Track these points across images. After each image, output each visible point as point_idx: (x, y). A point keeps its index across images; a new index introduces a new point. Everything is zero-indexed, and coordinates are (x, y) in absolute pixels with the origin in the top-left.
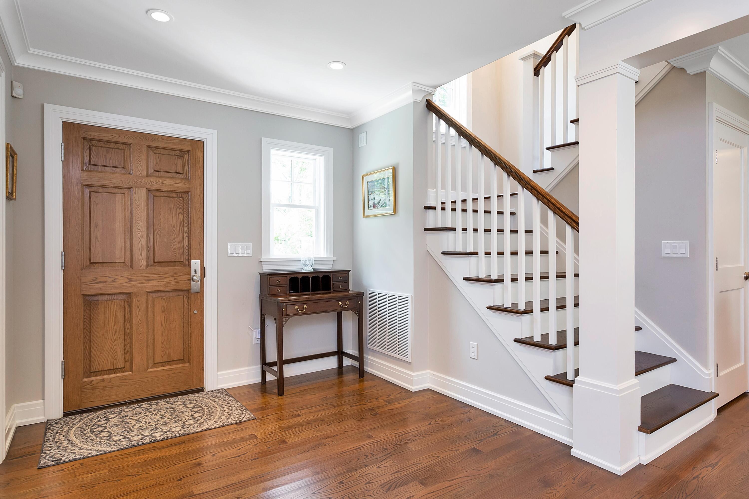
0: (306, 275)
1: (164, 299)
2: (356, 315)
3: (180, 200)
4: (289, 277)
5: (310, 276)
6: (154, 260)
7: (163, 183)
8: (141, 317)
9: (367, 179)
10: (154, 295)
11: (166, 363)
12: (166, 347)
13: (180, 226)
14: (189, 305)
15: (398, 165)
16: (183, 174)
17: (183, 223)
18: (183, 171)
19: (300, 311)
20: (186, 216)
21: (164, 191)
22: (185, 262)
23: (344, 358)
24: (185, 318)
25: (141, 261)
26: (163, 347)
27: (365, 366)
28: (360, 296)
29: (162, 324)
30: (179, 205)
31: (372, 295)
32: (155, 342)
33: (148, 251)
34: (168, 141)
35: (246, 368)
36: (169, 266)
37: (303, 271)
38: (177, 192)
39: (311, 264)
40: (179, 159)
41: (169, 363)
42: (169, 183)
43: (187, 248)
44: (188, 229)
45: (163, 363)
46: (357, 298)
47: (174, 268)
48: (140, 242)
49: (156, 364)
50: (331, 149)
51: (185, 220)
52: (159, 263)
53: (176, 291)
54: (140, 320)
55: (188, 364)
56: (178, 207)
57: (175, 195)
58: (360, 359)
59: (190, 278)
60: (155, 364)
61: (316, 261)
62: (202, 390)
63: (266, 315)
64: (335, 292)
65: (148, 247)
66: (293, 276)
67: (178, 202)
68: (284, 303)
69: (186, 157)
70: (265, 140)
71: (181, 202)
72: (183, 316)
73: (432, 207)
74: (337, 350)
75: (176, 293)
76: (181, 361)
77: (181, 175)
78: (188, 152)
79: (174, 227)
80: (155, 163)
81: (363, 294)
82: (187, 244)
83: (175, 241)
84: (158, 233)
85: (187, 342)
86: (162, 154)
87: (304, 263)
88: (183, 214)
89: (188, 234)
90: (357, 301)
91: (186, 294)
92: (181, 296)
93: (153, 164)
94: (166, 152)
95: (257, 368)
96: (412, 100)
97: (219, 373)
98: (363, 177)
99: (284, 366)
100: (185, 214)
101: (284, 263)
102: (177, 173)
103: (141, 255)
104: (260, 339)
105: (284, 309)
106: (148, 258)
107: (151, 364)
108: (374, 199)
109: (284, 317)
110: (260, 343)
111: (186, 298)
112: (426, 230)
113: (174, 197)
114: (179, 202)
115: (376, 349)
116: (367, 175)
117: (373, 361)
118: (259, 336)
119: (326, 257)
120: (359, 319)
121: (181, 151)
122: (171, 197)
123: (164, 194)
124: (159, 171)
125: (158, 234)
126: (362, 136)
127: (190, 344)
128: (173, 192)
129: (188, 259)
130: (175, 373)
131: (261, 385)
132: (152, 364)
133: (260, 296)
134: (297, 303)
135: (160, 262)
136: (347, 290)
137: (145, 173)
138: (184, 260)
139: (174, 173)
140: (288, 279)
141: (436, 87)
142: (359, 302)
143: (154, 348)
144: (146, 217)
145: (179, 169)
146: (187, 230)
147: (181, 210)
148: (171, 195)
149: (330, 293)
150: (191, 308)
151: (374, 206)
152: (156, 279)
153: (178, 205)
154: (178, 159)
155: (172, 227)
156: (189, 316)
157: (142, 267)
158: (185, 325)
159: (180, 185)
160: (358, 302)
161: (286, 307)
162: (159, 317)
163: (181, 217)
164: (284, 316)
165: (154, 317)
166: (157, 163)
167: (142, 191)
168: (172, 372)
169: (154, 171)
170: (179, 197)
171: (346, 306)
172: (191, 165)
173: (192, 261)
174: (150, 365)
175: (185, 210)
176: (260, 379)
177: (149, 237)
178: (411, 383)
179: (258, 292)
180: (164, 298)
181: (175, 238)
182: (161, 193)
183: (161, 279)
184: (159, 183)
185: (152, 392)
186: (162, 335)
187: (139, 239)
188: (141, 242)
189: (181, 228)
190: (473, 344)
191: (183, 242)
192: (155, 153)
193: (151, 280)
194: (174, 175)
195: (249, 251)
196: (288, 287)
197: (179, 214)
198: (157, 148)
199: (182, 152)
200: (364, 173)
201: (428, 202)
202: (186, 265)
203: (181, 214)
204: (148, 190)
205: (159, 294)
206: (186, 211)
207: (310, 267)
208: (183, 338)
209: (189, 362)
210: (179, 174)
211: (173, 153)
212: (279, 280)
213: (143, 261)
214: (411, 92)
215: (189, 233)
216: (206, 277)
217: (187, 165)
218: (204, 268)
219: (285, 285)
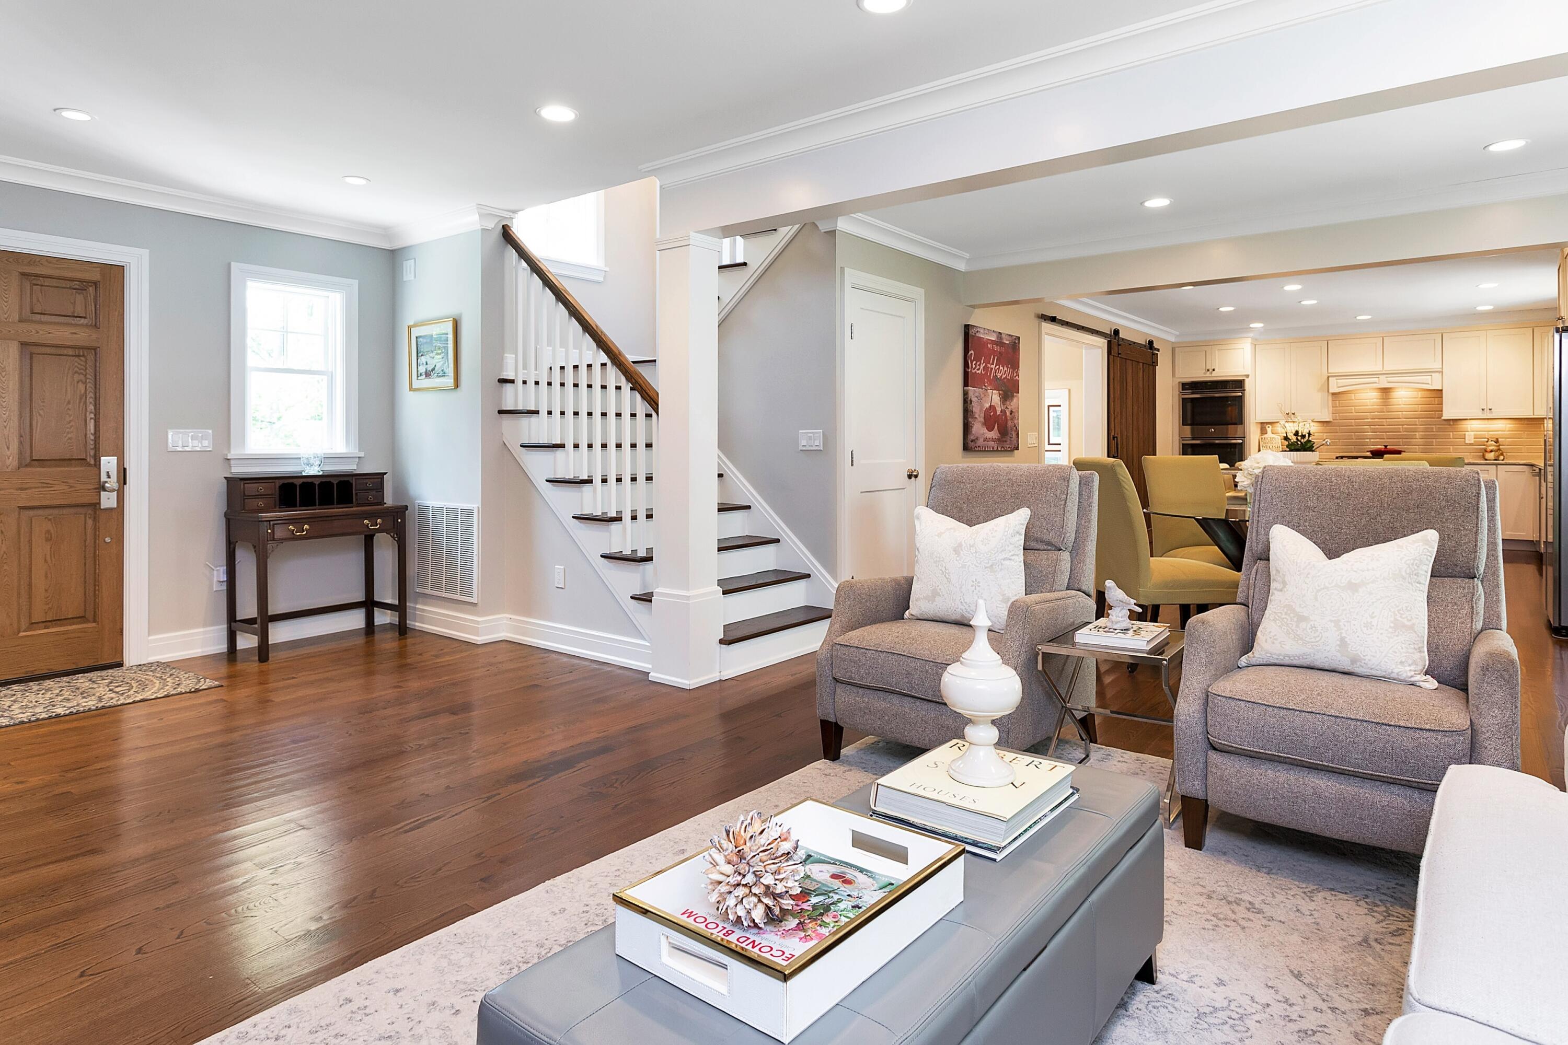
0: (309, 480)
1: (50, 520)
2: (395, 539)
3: (80, 360)
4: (278, 483)
5: (317, 482)
6: (31, 456)
7: (50, 333)
8: (7, 548)
9: (416, 332)
10: (31, 513)
11: (53, 623)
12: (52, 596)
13: (80, 402)
14: (96, 528)
15: (460, 316)
16: (85, 318)
17: (86, 398)
18: (86, 313)
19: (298, 534)
20: (91, 385)
21: (50, 346)
22: (88, 460)
23: (377, 612)
24: (88, 550)
25: (9, 458)
26: (48, 597)
27: (409, 620)
28: (400, 511)
29: (45, 560)
30: (78, 368)
31: (423, 510)
32: (33, 590)
33: (21, 443)
34: (59, 266)
35: (202, 630)
36: (59, 466)
37: (304, 474)
38: (76, 348)
39: (319, 463)
40: (79, 294)
41: (59, 622)
42: (61, 333)
43: (92, 437)
44: (95, 406)
45: (47, 623)
46: (395, 514)
47: (69, 469)
48: (5, 427)
49: (34, 625)
50: (355, 283)
51: (89, 392)
52: (41, 462)
53: (71, 506)
54: (5, 552)
55: (94, 625)
56: (76, 372)
57: (70, 352)
58: (401, 608)
59: (97, 486)
60: (32, 625)
61: (327, 458)
62: (120, 665)
63: (237, 544)
64: (359, 505)
65: (21, 436)
66: (286, 481)
67: (76, 364)
68: (269, 521)
69: (91, 291)
70: (236, 268)
71: (82, 363)
72: (85, 547)
73: (510, 380)
74: (364, 600)
75: (72, 510)
76: (79, 620)
77: (83, 320)
78: (96, 284)
79: (69, 403)
80: (35, 300)
81: (406, 508)
82: (92, 431)
83: (71, 427)
84: (39, 413)
85: (92, 589)
86: (48, 286)
87: (305, 461)
88: (85, 383)
89: (95, 415)
90: (396, 519)
91: (90, 512)
92: (81, 514)
93: (31, 301)
94: (54, 283)
95: (221, 630)
96: (478, 227)
97: (150, 638)
98: (410, 328)
99: (270, 625)
100: (89, 382)
101: (269, 461)
102: (74, 316)
103: (8, 448)
104: (225, 583)
105: (269, 531)
106: (21, 453)
107: (24, 624)
108: (427, 364)
109: (270, 542)
110: (227, 589)
111: (89, 518)
112: (501, 412)
113: (69, 356)
114: (79, 364)
115: (428, 591)
116: (415, 325)
117: (423, 610)
118: (224, 578)
119: (345, 452)
120: (399, 546)
121: (81, 281)
122: (63, 355)
123: (53, 351)
124: (41, 314)
125: (40, 415)
126: (408, 266)
127: (97, 592)
128: (67, 347)
129: (95, 454)
130: (69, 638)
131: (228, 655)
132: (27, 625)
133: (226, 515)
134: (294, 521)
135: (42, 460)
136: (382, 503)
137: (16, 317)
138: (86, 456)
139: (69, 316)
140: (277, 487)
141: (515, 212)
142: (399, 520)
143: (30, 598)
144: (17, 386)
145: (79, 310)
146: (93, 408)
147: (82, 377)
148: (65, 352)
149: (352, 507)
150: (99, 535)
151: (428, 374)
152: (35, 488)
153: (76, 369)
154: (77, 295)
155: (65, 404)
156: (95, 547)
157: (10, 467)
158: (88, 562)
159: (83, 336)
160: (397, 521)
161: (273, 527)
162: (41, 549)
163: (81, 387)
164: (271, 540)
165: (31, 549)
166: (38, 301)
167: (10, 345)
168: (65, 636)
169: (33, 313)
170: (79, 356)
171: (377, 525)
172: (101, 305)
173: (102, 458)
174: (24, 627)
175: (88, 376)
176: (226, 646)
177: (22, 419)
178: (476, 632)
179: (224, 508)
180: (50, 517)
181: (70, 421)
182: (46, 348)
183: (44, 487)
184: (41, 332)
185: (28, 670)
186: (46, 577)
187: (5, 422)
188: (7, 428)
189: (82, 404)
190: (559, 567)
191: (86, 428)
192: (34, 284)
193: (26, 489)
194: (70, 320)
195: (206, 443)
196: (277, 499)
197: (78, 382)
198: (38, 276)
199: (84, 283)
200: (412, 323)
201: (505, 373)
202: (90, 465)
203: (82, 382)
204: (22, 344)
205: (40, 512)
206: (90, 377)
207: (317, 468)
208: (85, 582)
209: (94, 621)
210: (78, 319)
211: (68, 284)
212: (261, 488)
213: (11, 458)
214: (477, 217)
215: (97, 413)
216: (128, 484)
217: (93, 304)
218: (125, 470)
219: (272, 495)
